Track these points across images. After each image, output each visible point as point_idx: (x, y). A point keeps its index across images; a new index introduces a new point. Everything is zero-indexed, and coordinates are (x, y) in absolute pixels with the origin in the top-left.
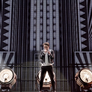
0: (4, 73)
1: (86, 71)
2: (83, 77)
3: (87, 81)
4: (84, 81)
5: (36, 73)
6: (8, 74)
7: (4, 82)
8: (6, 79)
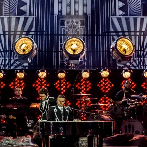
0: (22, 42)
1: (125, 41)
2: (120, 48)
3: (126, 53)
4: (122, 53)
5: (61, 42)
6: (26, 43)
7: (21, 54)
8: (24, 50)
